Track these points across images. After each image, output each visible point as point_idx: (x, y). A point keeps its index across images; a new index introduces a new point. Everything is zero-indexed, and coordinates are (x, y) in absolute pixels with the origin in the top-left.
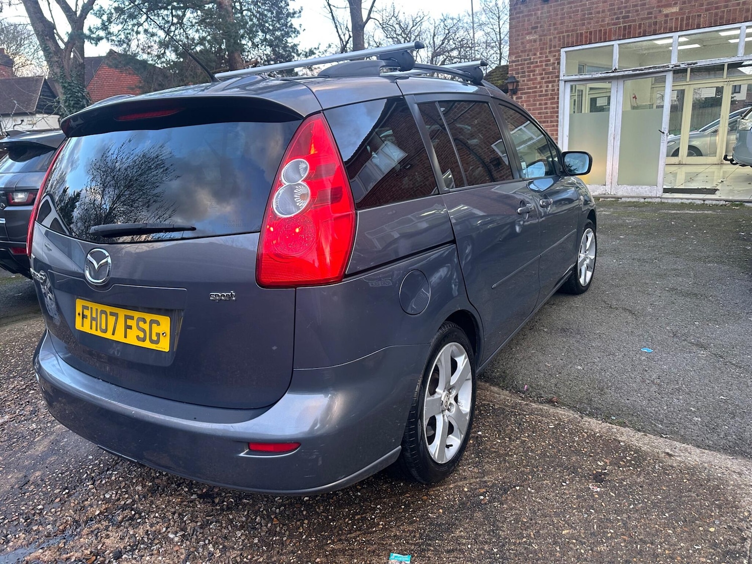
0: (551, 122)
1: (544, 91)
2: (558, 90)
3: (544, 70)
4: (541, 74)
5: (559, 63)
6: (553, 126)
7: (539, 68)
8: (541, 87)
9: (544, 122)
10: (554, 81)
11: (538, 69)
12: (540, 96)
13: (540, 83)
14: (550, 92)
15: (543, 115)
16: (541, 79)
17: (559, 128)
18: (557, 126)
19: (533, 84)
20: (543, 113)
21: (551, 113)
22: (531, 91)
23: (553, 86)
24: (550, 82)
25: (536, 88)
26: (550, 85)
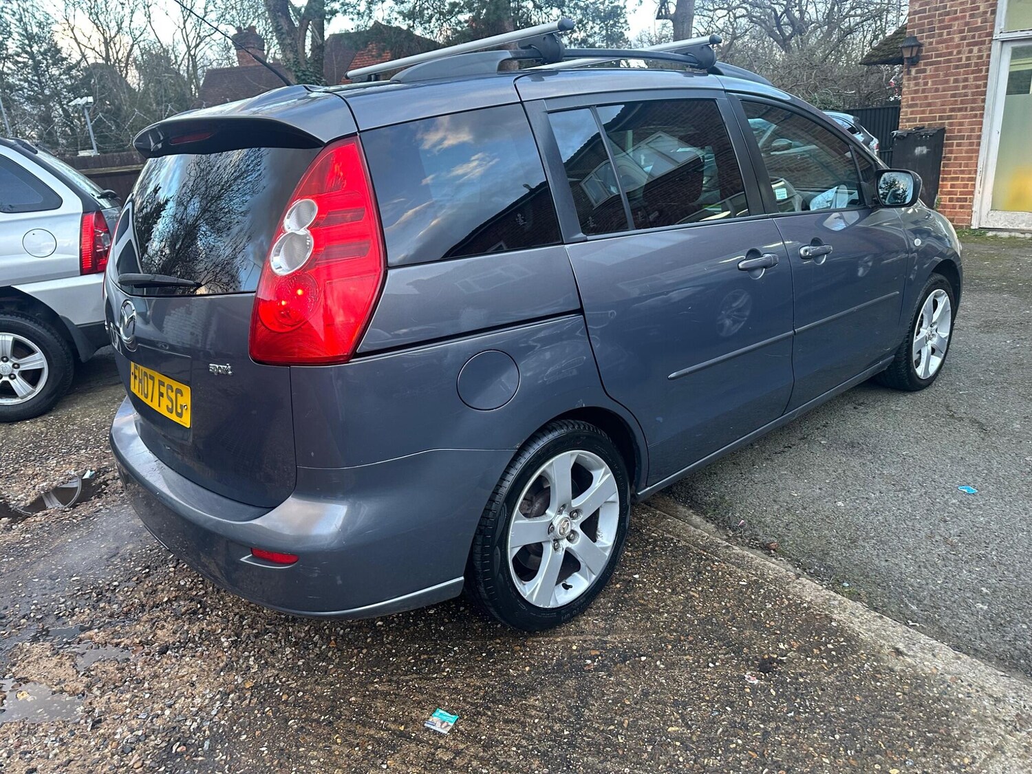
0: (972, 109)
1: (964, 59)
2: (989, 56)
3: (967, 24)
4: (962, 31)
5: (994, 12)
6: (975, 116)
7: (960, 22)
8: (959, 53)
9: (960, 110)
10: (983, 43)
11: (957, 23)
12: (957, 67)
13: (958, 46)
14: (974, 61)
15: (960, 99)
16: (962, 40)
17: (986, 121)
18: (982, 116)
19: (947, 48)
20: (960, 94)
21: (973, 94)
22: (942, 59)
23: (980, 51)
24: (975, 44)
25: (951, 54)
26: (976, 49)
